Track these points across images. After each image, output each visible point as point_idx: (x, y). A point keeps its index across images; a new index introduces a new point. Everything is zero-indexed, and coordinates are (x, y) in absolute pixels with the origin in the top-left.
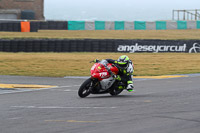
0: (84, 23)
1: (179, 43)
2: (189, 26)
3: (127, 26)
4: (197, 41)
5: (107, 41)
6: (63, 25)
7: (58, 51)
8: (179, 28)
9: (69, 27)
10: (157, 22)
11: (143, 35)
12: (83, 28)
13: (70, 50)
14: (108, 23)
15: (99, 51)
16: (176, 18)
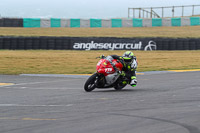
0: (39, 20)
1: (135, 40)
2: (144, 24)
3: (82, 23)
4: (152, 39)
5: (63, 39)
6: (19, 23)
7: (14, 49)
8: (134, 26)
9: (25, 24)
10: (113, 20)
11: (99, 33)
12: (39, 25)
13: (25, 48)
14: (64, 20)
15: (55, 48)
16: (131, 16)
